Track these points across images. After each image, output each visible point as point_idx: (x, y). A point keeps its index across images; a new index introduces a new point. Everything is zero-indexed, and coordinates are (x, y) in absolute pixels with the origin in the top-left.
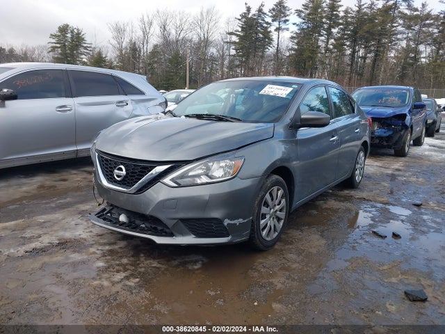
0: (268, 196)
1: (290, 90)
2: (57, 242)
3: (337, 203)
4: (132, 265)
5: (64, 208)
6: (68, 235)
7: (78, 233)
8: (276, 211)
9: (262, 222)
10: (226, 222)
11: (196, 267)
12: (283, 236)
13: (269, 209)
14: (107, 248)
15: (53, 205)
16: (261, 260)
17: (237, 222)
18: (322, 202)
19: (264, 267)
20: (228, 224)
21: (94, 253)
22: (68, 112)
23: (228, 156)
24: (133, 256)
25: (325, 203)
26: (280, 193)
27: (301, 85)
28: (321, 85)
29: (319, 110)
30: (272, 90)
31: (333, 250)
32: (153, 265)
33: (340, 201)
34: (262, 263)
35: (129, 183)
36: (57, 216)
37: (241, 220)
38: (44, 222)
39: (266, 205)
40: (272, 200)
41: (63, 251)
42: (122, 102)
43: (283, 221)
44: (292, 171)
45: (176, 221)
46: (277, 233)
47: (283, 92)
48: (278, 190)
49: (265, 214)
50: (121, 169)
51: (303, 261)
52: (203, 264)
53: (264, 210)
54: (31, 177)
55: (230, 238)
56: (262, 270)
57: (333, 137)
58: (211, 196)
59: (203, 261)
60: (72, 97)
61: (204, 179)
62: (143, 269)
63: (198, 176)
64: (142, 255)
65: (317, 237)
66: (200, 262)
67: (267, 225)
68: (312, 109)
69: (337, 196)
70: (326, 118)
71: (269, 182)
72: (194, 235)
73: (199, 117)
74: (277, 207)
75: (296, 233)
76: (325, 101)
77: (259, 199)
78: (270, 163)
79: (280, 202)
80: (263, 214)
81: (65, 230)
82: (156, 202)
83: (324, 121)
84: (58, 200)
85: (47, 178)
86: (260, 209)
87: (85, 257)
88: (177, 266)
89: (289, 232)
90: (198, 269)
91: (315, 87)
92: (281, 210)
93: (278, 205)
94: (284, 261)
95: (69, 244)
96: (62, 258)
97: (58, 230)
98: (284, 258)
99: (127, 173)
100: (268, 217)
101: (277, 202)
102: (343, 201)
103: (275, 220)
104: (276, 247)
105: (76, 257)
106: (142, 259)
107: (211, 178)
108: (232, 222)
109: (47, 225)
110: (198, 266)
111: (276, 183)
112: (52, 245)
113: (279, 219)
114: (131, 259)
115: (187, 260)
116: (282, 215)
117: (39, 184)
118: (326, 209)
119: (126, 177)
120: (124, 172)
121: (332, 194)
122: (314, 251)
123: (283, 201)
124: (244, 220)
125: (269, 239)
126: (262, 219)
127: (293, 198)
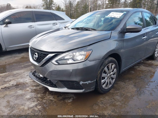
0: (106, 69)
1: (122, 14)
2: (16, 84)
3: (145, 67)
4: (41, 98)
5: (26, 68)
6: (21, 81)
7: (26, 80)
8: (111, 75)
9: (103, 81)
10: (81, 83)
11: (69, 101)
12: (115, 85)
13: (106, 74)
14: (35, 88)
15: (23, 66)
16: (101, 99)
17: (87, 82)
18: (137, 67)
19: (102, 103)
20: (82, 84)
21: (28, 90)
22: (33, 28)
23: (83, 49)
24: (43, 93)
25: (139, 67)
26: (113, 66)
27: (128, 12)
28: (139, 12)
29: (139, 24)
30: (113, 15)
31: (140, 95)
32: (51, 99)
33: (146, 66)
34: (102, 101)
35: (39, 61)
36: (22, 71)
37: (90, 82)
38: (16, 74)
39: (105, 72)
40: (109, 70)
41: (16, 89)
42: (55, 23)
43: (115, 79)
44: (120, 55)
45: (57, 81)
46: (111, 85)
47: (118, 15)
48: (112, 65)
49: (105, 77)
50: (36, 55)
51: (123, 100)
52: (73, 100)
53: (104, 75)
54: (21, 53)
55: (84, 90)
56: (101, 105)
57: (144, 37)
58: (73, 70)
59: (73, 98)
60: (34, 22)
61: (70, 61)
62: (45, 101)
63: (68, 59)
64: (47, 93)
65: (132, 86)
66: (72, 99)
67: (106, 81)
68: (136, 23)
69: (145, 63)
70: (140, 28)
71: (106, 62)
72: (66, 88)
73: (78, 29)
74: (112, 73)
75: (122, 84)
76: (142, 19)
77: (100, 70)
78: (107, 52)
79: (113, 70)
80: (103, 77)
81: (22, 78)
82: (49, 71)
83: (139, 29)
84: (26, 64)
85: (26, 54)
86: (101, 74)
87: (24, 92)
88: (61, 100)
89: (118, 83)
90: (70, 103)
91: (136, 12)
92: (114, 74)
93: (112, 72)
94: (113, 100)
95: (20, 85)
96: (14, 92)
97: (19, 78)
98: (113, 98)
99: (38, 57)
100: (106, 78)
101: (112, 70)
102: (148, 67)
103: (110, 79)
104: (111, 91)
105: (20, 92)
106: (47, 95)
107: (74, 61)
108: (85, 83)
109: (16, 75)
110: (70, 101)
111: (111, 62)
112: (13, 86)
113: (112, 79)
114: (42, 95)
115: (66, 96)
116: (115, 76)
117: (22, 56)
118: (139, 70)
119: (38, 58)
120: (37, 56)
121: (143, 62)
122: (129, 95)
123: (115, 70)
124: (91, 81)
125: (106, 88)
126: (103, 79)
127: (121, 68)
